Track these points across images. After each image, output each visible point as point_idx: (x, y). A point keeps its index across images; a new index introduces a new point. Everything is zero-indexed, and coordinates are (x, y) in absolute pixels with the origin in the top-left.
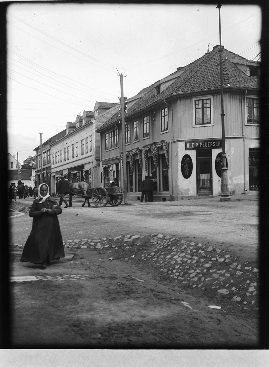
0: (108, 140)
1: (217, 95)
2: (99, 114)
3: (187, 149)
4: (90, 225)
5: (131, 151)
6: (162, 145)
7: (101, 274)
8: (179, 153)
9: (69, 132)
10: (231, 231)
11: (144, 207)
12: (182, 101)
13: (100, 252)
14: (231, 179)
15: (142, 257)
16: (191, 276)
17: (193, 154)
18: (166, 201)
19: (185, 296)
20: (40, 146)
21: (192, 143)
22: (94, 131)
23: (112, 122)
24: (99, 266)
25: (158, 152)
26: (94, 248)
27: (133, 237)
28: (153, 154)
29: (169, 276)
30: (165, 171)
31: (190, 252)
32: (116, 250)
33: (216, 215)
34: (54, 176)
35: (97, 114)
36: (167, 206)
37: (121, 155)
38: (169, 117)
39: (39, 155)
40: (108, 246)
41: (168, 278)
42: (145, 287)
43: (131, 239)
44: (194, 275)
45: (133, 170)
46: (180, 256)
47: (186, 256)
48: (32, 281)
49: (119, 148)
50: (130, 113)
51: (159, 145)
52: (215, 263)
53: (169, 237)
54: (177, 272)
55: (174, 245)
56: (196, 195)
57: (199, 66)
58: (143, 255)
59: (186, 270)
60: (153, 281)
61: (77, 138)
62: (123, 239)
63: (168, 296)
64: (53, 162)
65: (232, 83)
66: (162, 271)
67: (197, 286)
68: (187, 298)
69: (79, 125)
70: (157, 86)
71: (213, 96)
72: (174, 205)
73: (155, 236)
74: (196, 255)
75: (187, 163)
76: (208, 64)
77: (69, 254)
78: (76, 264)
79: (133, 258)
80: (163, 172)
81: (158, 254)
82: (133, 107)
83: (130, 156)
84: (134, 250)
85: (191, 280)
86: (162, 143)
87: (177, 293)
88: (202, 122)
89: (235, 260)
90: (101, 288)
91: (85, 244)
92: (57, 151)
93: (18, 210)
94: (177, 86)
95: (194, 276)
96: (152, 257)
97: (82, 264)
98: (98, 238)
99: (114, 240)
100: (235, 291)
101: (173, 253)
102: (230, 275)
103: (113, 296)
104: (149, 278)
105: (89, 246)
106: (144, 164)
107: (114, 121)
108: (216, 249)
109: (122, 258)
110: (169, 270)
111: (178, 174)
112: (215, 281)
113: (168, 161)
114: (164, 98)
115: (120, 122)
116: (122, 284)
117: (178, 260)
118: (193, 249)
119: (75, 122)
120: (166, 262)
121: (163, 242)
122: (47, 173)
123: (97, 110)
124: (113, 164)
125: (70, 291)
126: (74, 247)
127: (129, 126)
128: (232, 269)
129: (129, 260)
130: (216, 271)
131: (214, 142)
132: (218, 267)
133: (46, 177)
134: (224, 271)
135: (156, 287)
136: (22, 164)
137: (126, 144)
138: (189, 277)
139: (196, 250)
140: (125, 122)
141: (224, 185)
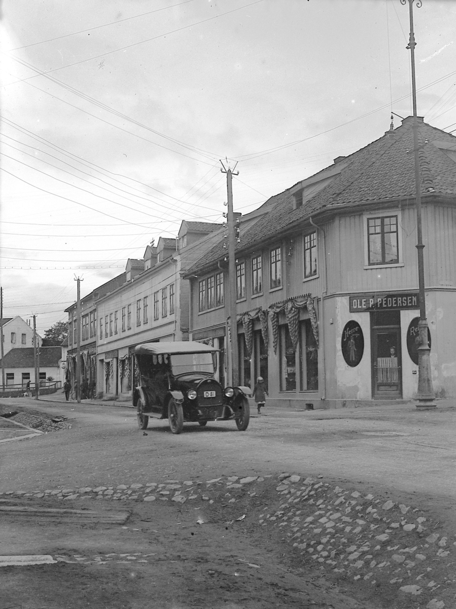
0: (204, 292)
1: (409, 209)
2: (188, 244)
3: (352, 310)
4: (164, 455)
5: (247, 313)
6: (306, 303)
7: (178, 551)
8: (339, 318)
9: (132, 277)
10: (432, 469)
11: (269, 420)
12: (343, 221)
13: (180, 509)
14: (437, 367)
15: (259, 519)
16: (351, 557)
17: (364, 321)
18: (313, 409)
19: (337, 597)
20: (75, 304)
21: (363, 300)
22: (179, 276)
23: (213, 260)
24: (177, 536)
25: (299, 317)
26: (168, 501)
27: (243, 481)
28: (288, 319)
29: (308, 558)
30: (311, 352)
31: (350, 511)
32: (210, 505)
33: (407, 437)
34: (102, 361)
35: (183, 244)
36: (314, 419)
37: (229, 321)
38: (319, 250)
39: (75, 321)
40: (195, 497)
41: (308, 561)
42: (260, 579)
43: (239, 483)
44: (355, 555)
45: (252, 349)
46: (331, 517)
47: (342, 518)
48: (44, 564)
49: (224, 307)
50: (246, 241)
51: (300, 303)
52: (397, 533)
53: (312, 480)
54: (324, 550)
55: (321, 497)
56: (370, 399)
57: (377, 154)
58: (261, 516)
59: (341, 547)
60: (278, 566)
61: (146, 288)
62: (223, 485)
63: (303, 596)
64: (101, 333)
65: (437, 187)
66: (296, 547)
67: (362, 579)
68: (342, 601)
69: (150, 264)
70: (297, 192)
71: (403, 210)
72: (328, 417)
73: (285, 478)
74: (362, 516)
75: (355, 336)
76: (393, 151)
77: (120, 511)
78: (132, 531)
79: (243, 521)
80: (308, 354)
81: (290, 514)
82: (251, 232)
83: (245, 323)
84: (245, 505)
85: (351, 565)
86: (306, 298)
87: (322, 592)
88: (381, 260)
89: (436, 528)
90: (176, 580)
91: (151, 492)
92: (108, 313)
93: (31, 425)
94: (334, 193)
95: (356, 557)
96: (279, 519)
97: (144, 531)
98: (177, 481)
99: (208, 486)
100: (434, 588)
101: (317, 513)
102: (425, 557)
103: (197, 596)
104: (270, 560)
105: (159, 497)
106: (272, 338)
107: (216, 257)
108: (400, 506)
109: (220, 520)
110: (309, 545)
111: (335, 358)
112: (396, 569)
113: (317, 332)
114: (309, 215)
115: (225, 259)
116: (216, 571)
117: (327, 525)
118: (357, 505)
119: (143, 259)
120: (303, 530)
121: (299, 490)
122: (89, 355)
123: (184, 236)
124: (213, 339)
125: (115, 584)
126: (130, 498)
127: (243, 266)
128: (431, 544)
129: (235, 525)
130: (398, 549)
131: (405, 298)
132: (404, 541)
133: (87, 363)
134: (415, 548)
135: (283, 579)
136: (43, 337)
137: (238, 301)
138: (348, 560)
139: (362, 508)
140: (236, 260)
141: (424, 379)
